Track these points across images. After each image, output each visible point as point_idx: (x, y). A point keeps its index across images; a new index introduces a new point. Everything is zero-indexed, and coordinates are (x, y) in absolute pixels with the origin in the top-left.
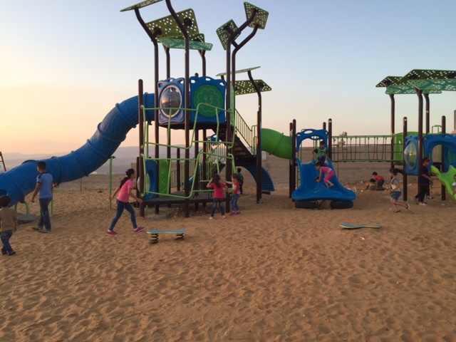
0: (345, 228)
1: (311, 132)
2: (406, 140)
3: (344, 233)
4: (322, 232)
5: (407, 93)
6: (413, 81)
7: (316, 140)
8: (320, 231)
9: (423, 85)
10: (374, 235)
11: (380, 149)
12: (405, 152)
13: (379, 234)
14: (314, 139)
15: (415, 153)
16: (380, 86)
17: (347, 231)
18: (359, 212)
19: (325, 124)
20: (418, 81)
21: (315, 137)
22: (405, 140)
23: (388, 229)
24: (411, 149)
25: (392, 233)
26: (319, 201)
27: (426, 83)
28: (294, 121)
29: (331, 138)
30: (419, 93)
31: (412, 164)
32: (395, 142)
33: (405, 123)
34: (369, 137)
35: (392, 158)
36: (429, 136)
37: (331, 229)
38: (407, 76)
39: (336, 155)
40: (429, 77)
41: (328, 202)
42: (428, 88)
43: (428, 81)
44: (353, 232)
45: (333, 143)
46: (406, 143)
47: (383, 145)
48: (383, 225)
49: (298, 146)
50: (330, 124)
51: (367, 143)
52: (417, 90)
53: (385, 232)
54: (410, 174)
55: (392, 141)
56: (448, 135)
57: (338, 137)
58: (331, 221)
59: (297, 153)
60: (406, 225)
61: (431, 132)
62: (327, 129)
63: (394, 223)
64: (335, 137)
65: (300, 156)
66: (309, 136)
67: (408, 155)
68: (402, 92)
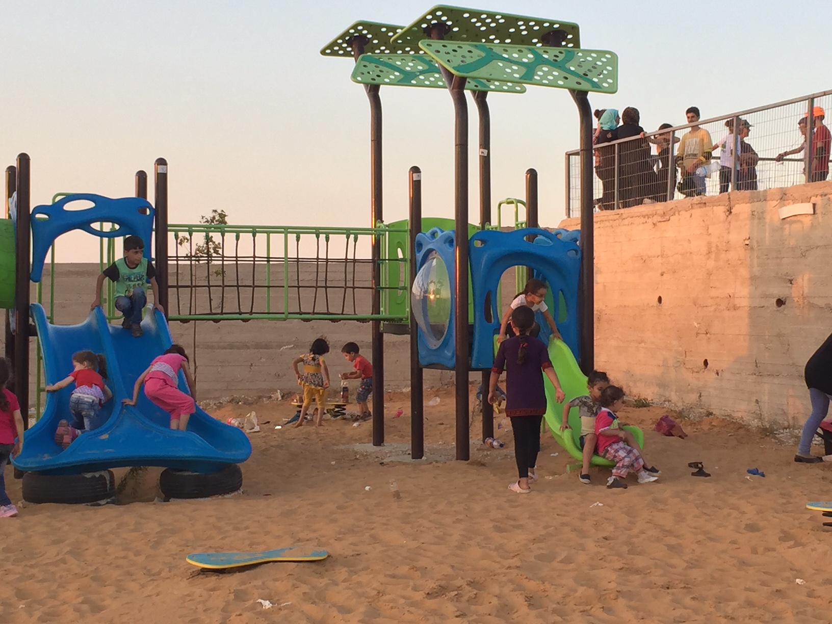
0: (204, 571)
1: (90, 205)
2: (420, 245)
3: (199, 589)
4: (120, 589)
5: (421, 85)
6: (437, 44)
7: (111, 235)
8: (110, 590)
9: (469, 60)
10: (305, 588)
11: (336, 276)
12: (416, 289)
13: (322, 582)
14: (101, 234)
15: (446, 293)
16: (334, 53)
17: (213, 580)
18: (260, 504)
19: (142, 177)
20: (451, 45)
21: (107, 227)
22: (416, 245)
23: (351, 562)
24: (433, 277)
25: (364, 578)
26: (119, 473)
27: (478, 54)
28: (24, 159)
29: (163, 229)
30: (458, 85)
31: (437, 331)
32: (385, 254)
33: (416, 187)
34: (299, 232)
35: (376, 308)
36: (488, 235)
37: (153, 576)
38: (418, 24)
39: (185, 294)
40: (486, 35)
41: (154, 474)
42: (482, 72)
43: (482, 48)
44: (232, 582)
45: (171, 252)
46: (419, 256)
47: (346, 260)
48: (338, 548)
49: (40, 257)
50: (162, 180)
51: (292, 254)
52: (450, 76)
53: (341, 573)
54: (431, 366)
55: (376, 248)
56: (546, 232)
57: (191, 229)
58: (157, 544)
59: (34, 287)
60: (413, 544)
61: (494, 222)
62: (151, 198)
63: (375, 539)
64: (178, 228)
65: (46, 297)
66: (82, 222)
67: (425, 299)
68: (406, 79)
